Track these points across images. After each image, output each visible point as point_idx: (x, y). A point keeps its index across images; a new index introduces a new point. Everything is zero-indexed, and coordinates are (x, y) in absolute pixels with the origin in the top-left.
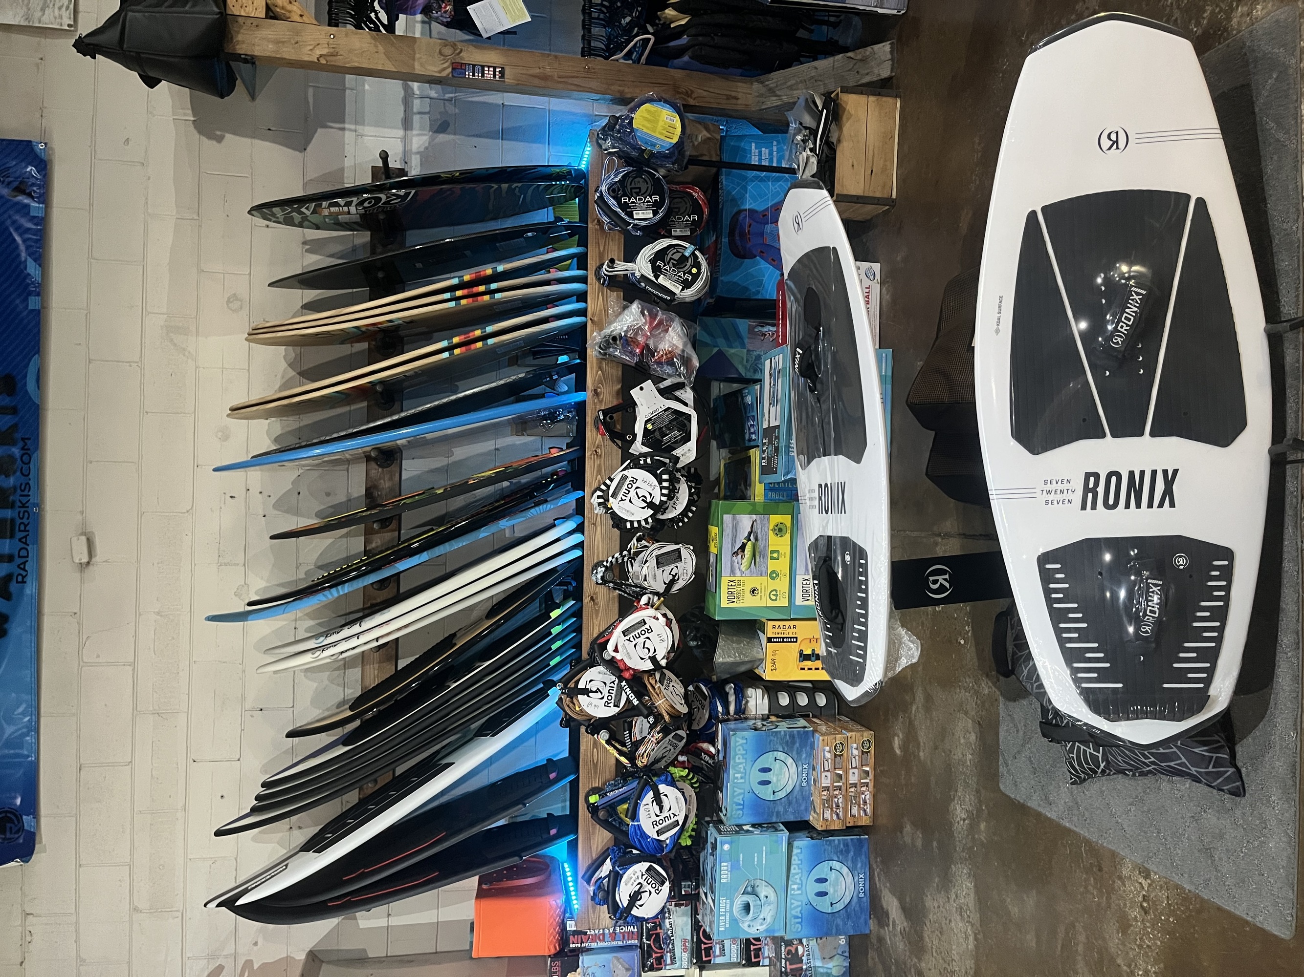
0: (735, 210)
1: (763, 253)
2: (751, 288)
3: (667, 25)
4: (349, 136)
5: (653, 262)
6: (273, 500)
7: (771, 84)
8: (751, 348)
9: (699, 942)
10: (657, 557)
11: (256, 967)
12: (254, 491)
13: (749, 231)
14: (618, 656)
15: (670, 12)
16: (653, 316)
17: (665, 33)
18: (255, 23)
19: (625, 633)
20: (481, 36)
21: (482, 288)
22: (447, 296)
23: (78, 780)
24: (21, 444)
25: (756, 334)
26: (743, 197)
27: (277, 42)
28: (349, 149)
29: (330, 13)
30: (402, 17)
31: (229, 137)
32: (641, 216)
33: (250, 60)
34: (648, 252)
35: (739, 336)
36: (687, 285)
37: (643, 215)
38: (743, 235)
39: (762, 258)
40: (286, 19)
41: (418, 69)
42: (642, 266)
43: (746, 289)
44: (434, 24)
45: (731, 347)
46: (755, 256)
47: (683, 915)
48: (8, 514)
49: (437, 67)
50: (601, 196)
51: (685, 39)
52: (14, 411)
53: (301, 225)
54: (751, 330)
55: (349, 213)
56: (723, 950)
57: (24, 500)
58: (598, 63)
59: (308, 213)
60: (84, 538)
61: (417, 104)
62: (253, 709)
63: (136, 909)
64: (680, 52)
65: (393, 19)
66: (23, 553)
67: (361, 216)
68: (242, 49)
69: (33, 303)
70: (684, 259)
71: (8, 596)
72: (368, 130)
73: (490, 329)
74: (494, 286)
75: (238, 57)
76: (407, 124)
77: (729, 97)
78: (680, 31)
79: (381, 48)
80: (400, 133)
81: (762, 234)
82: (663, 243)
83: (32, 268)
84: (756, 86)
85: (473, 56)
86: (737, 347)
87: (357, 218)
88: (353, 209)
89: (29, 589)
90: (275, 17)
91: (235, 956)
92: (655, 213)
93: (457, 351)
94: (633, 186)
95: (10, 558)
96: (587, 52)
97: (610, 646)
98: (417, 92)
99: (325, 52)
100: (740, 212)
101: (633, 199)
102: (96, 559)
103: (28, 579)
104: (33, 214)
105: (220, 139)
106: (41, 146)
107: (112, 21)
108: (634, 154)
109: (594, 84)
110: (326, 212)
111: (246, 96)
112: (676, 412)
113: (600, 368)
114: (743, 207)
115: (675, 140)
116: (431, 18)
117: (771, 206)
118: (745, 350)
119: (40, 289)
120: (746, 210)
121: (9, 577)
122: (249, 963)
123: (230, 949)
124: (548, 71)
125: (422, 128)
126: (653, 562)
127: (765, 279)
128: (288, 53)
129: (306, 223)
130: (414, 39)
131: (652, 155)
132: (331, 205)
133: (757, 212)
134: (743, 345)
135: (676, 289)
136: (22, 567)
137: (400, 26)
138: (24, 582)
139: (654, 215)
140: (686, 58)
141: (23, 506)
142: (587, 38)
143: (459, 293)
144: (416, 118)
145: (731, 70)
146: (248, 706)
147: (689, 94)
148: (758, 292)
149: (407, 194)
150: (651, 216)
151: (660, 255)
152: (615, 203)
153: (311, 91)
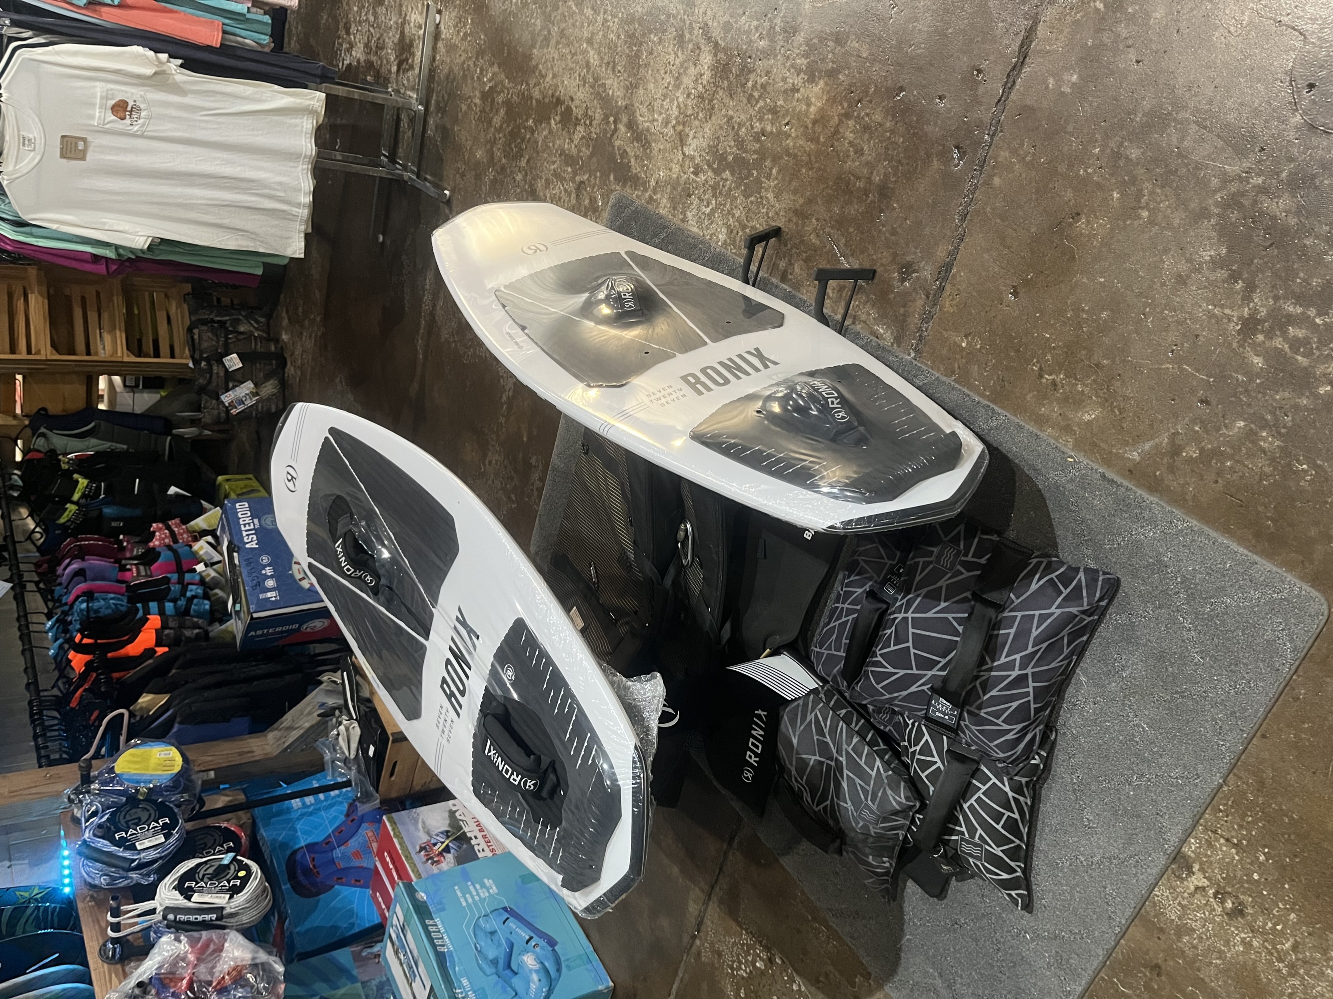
0: (288, 852)
1: (341, 879)
2: (340, 924)
5: (180, 886)
7: (287, 723)
8: (366, 979)
13: (314, 866)
16: (195, 940)
25: (366, 959)
26: (295, 838)
32: (147, 843)
34: (169, 881)
35: (344, 971)
36: (235, 891)
37: (151, 843)
38: (307, 872)
39: (342, 884)
42: (165, 897)
43: (335, 928)
45: (338, 988)
46: (333, 887)
50: (85, 843)
51: (169, 713)
54: (357, 957)
70: (222, 869)
77: (241, 754)
81: (332, 861)
82: (186, 866)
86: (345, 986)
92: (167, 836)
94: (128, 818)
100: (295, 852)
101: (131, 831)
114: (297, 847)
115: (176, 771)
117: (333, 832)
118: (359, 984)
120: (302, 847)
127: (355, 906)
131: (148, 790)
133: (316, 844)
134: (353, 979)
139: (166, 839)
148: (353, 925)
150: (163, 840)
151: (188, 877)
152: (106, 842)
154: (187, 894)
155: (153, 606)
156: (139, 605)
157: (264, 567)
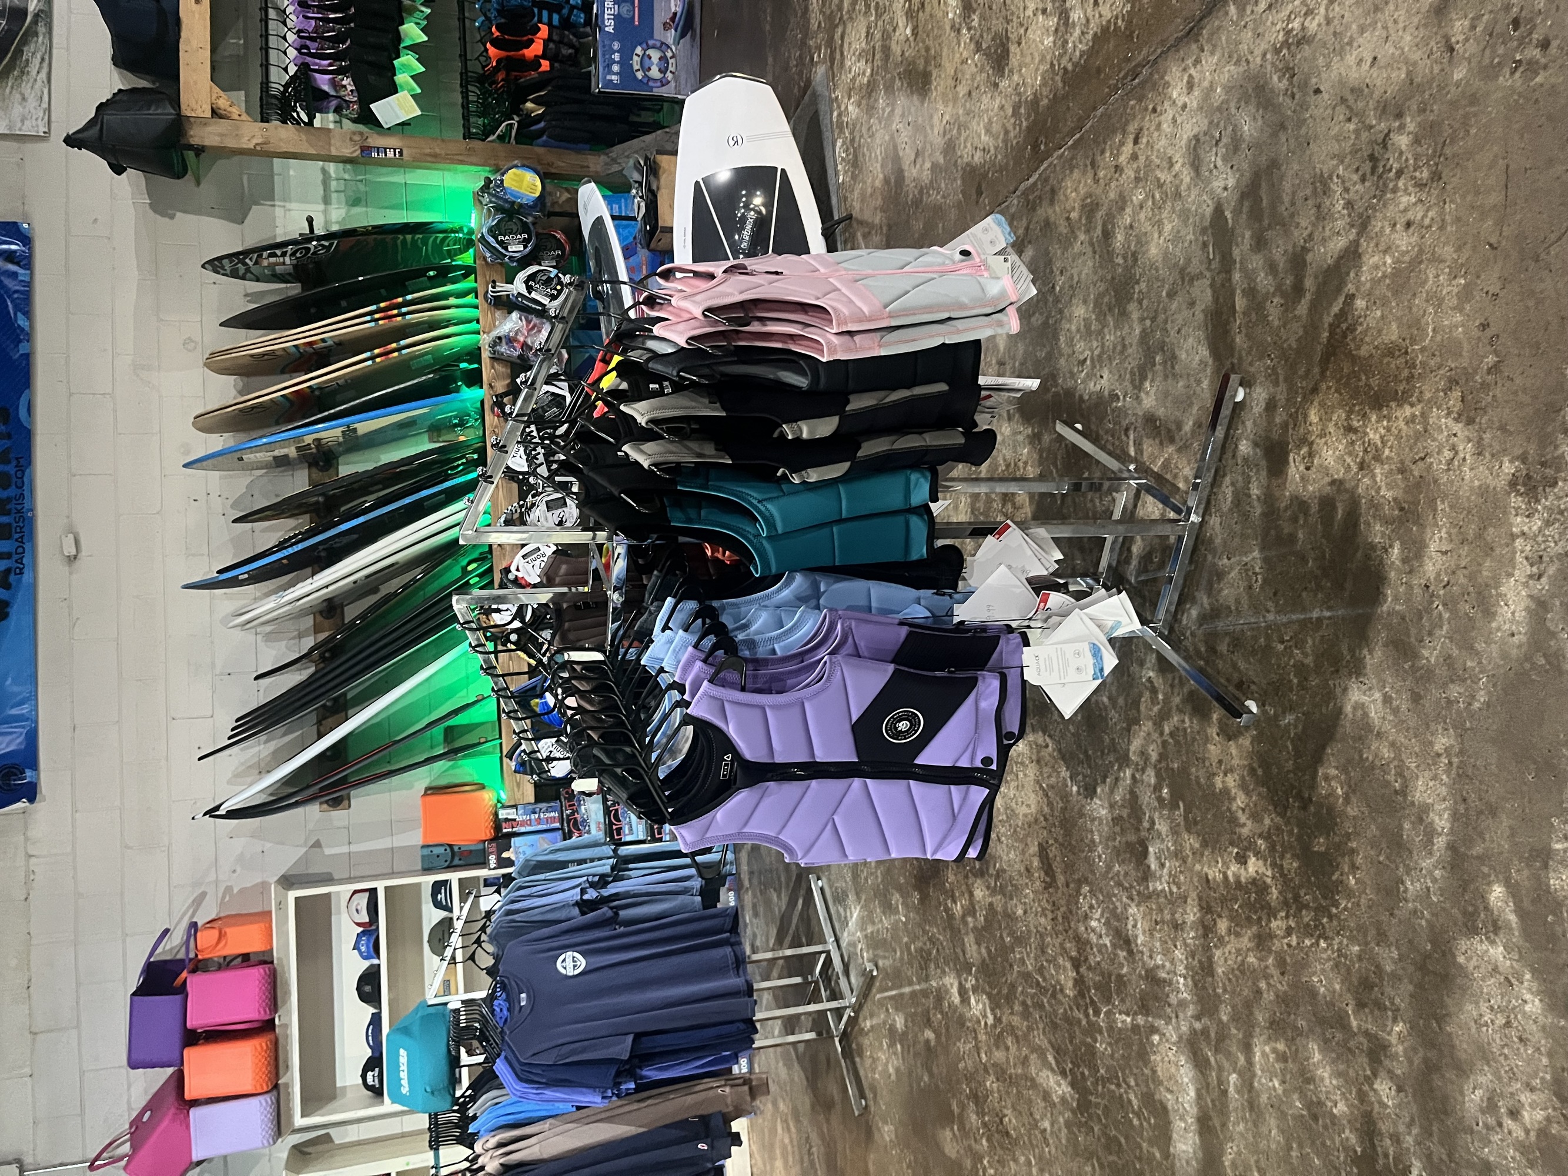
3: (528, 115)
4: (279, 212)
5: (526, 282)
6: (230, 501)
7: (613, 155)
9: (611, 824)
10: (547, 502)
11: (235, 891)
12: (214, 496)
14: (520, 575)
15: (529, 105)
16: (528, 322)
17: (527, 121)
18: (203, 122)
19: (524, 557)
20: (381, 126)
21: (395, 312)
22: (368, 318)
23: (73, 738)
24: (14, 463)
27: (221, 135)
28: (279, 222)
29: (262, 113)
30: (318, 115)
31: (179, 214)
32: (515, 250)
33: (199, 150)
34: (522, 275)
36: (553, 298)
37: (516, 248)
40: (228, 118)
41: (334, 152)
42: (518, 286)
44: (345, 121)
47: (595, 802)
48: (4, 519)
49: (349, 150)
50: (483, 236)
51: (542, 124)
52: (9, 436)
53: (243, 278)
55: (284, 264)
56: (631, 829)
57: (19, 507)
58: (477, 144)
59: (251, 263)
60: (71, 536)
61: (334, 184)
62: (222, 674)
63: (127, 847)
64: (540, 133)
65: (311, 118)
66: (20, 550)
67: (295, 267)
68: (195, 141)
69: (23, 348)
70: (549, 280)
71: (7, 586)
72: (293, 206)
73: (403, 343)
74: (404, 310)
75: (191, 147)
76: (326, 200)
77: (582, 167)
78: (539, 118)
79: (304, 137)
80: (322, 207)
82: (534, 268)
83: (22, 321)
84: (603, 157)
85: (376, 140)
87: (290, 269)
88: (287, 260)
89: (26, 577)
90: (221, 117)
91: (217, 882)
92: (525, 247)
93: (378, 360)
94: (506, 228)
95: (8, 556)
96: (467, 136)
97: (513, 568)
98: (333, 175)
99: (260, 141)
101: (507, 237)
102: (84, 553)
103: (25, 571)
104: (21, 278)
105: (172, 217)
106: (26, 226)
107: (91, 123)
108: (507, 206)
109: (474, 159)
110: (265, 263)
111: (193, 184)
112: (553, 394)
113: (493, 367)
115: (537, 194)
116: (341, 116)
119: (28, 336)
121: (8, 571)
122: (229, 889)
123: (212, 877)
124: (438, 151)
125: (339, 202)
126: (543, 506)
128: (231, 143)
129: (249, 275)
130: (329, 130)
131: (521, 205)
132: (271, 255)
135: (545, 301)
136: (20, 561)
137: (317, 123)
138: (21, 573)
139: (525, 249)
140: (544, 138)
141: (19, 512)
142: (467, 127)
143: (377, 316)
144: (334, 196)
145: (581, 145)
146: (218, 671)
147: (550, 165)
149: (331, 245)
150: (522, 249)
151: (532, 277)
152: (494, 240)
153: (245, 178)
154: (530, 289)
155: (545, 13)
156: (536, 10)
157: (614, 52)
